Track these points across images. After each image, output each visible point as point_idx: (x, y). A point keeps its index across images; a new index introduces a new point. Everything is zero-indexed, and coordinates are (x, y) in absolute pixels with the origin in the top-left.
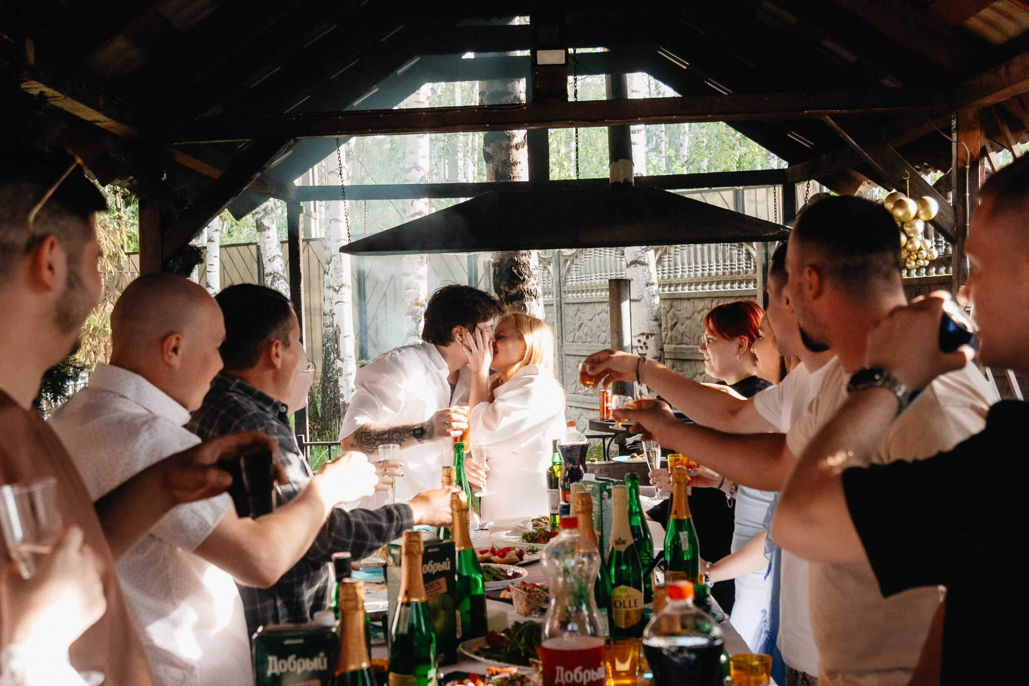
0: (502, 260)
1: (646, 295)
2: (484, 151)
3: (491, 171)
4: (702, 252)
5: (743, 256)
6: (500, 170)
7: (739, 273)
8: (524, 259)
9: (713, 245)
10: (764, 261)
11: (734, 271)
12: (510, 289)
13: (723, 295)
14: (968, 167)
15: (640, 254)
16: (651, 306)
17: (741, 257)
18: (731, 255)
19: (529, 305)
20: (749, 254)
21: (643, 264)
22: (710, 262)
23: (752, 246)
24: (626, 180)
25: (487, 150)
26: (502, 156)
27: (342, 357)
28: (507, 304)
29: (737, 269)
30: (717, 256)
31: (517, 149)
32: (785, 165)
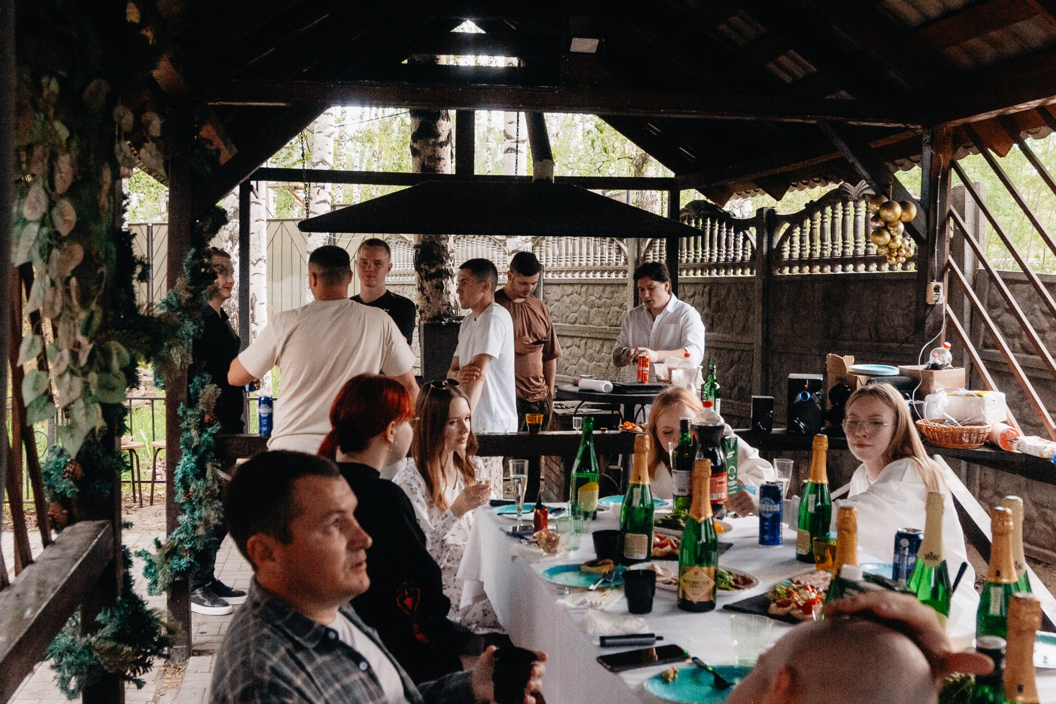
0: (423, 242)
2: (412, 147)
3: (418, 164)
4: (574, 245)
5: (614, 252)
6: (426, 163)
7: (609, 264)
9: (585, 240)
10: (636, 256)
11: (604, 262)
12: (430, 268)
13: (593, 282)
14: (940, 177)
15: (520, 245)
17: (612, 251)
18: (602, 249)
19: (446, 283)
20: (620, 249)
22: (580, 254)
23: (623, 242)
24: (548, 178)
25: (415, 146)
26: (428, 151)
27: (256, 321)
28: (427, 281)
29: (607, 262)
30: (588, 249)
31: (442, 147)
32: (671, 174)
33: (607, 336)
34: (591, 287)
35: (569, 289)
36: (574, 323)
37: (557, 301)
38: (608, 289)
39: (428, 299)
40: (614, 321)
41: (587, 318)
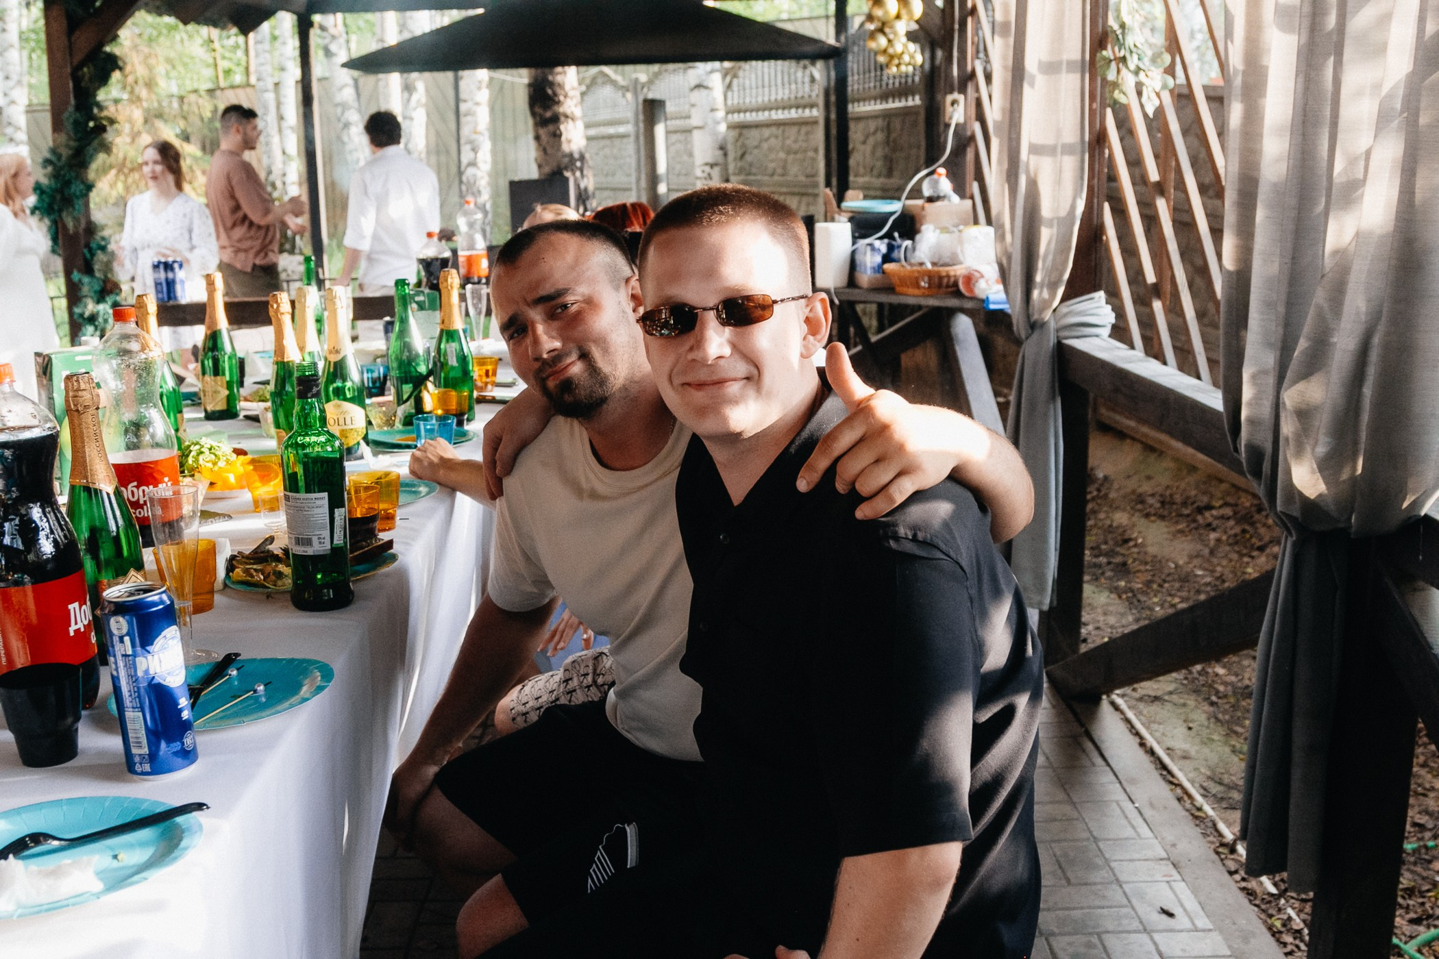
0: (536, 79)
1: (710, 122)
4: (770, 75)
5: (807, 81)
7: (803, 97)
8: (559, 78)
11: (798, 95)
12: (546, 111)
15: (703, 75)
16: (715, 133)
17: (805, 79)
18: (796, 76)
19: (566, 129)
20: (813, 77)
21: (706, 88)
22: (776, 86)
23: (814, 67)
28: (542, 128)
29: (801, 93)
33: (803, 190)
34: (787, 128)
35: (766, 132)
36: (772, 175)
37: (756, 147)
38: (804, 129)
39: (545, 151)
40: (809, 171)
41: (784, 168)
